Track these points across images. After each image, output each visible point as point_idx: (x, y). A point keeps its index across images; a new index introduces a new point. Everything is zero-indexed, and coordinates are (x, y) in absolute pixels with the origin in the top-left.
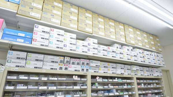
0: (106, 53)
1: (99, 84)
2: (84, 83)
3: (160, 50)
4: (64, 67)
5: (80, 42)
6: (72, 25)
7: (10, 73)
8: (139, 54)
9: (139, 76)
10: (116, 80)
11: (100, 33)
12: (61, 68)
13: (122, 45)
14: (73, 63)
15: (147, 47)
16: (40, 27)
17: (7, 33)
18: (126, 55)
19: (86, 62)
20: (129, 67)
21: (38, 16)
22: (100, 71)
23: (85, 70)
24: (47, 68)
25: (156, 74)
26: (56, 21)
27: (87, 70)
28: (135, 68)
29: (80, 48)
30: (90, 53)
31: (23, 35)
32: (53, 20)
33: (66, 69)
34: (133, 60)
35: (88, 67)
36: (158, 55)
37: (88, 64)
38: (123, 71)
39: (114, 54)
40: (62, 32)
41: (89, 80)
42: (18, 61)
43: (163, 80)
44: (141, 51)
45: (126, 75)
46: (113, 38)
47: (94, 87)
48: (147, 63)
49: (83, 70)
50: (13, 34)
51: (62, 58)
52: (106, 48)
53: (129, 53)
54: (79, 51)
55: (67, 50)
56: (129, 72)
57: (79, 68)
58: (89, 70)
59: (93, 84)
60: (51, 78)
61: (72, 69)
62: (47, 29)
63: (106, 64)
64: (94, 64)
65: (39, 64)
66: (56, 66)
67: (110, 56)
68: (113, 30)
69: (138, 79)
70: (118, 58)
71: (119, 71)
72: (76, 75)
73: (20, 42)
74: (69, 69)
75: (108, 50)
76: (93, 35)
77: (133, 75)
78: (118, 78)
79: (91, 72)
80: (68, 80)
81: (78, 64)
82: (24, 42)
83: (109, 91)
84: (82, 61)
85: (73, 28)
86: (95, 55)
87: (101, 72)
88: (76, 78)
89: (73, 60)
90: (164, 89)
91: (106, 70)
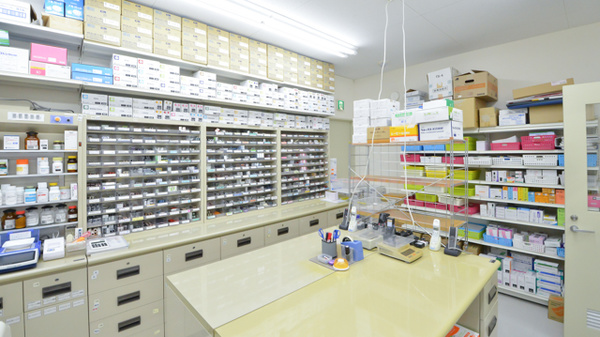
0: (229, 95)
1: (220, 138)
2: (196, 137)
3: (331, 88)
4: (164, 115)
5: (187, 79)
6: (171, 52)
7: (90, 122)
8: (289, 96)
9: (287, 128)
10: (248, 134)
11: (221, 63)
12: (159, 117)
13: (261, 82)
14: (178, 110)
15: (308, 84)
16: (122, 58)
17: (77, 70)
18: (265, 97)
19: (198, 107)
20: (270, 115)
21: (115, 39)
22: (220, 121)
23: (197, 120)
24: (139, 116)
25: (317, 126)
26: (144, 47)
27: (200, 119)
28: (279, 117)
29: (186, 88)
30: (203, 96)
31: (100, 72)
32: (141, 45)
33: (167, 117)
34: (275, 106)
35: (200, 115)
36: (325, 96)
37: (200, 111)
38: (258, 122)
39: (244, 97)
40: (156, 64)
41: (203, 133)
42: (97, 106)
43: (328, 135)
44: (293, 91)
45: (264, 126)
46: (243, 71)
47: (211, 142)
48: (301, 110)
49: (193, 119)
50: (84, 71)
51: (160, 103)
52: (229, 87)
53: (270, 94)
54: (185, 93)
55: (166, 91)
56: (270, 122)
57: (187, 116)
58: (204, 120)
59: (208, 138)
60: (146, 130)
61: (176, 118)
62: (133, 61)
63: (232, 111)
64: (210, 110)
65: (127, 111)
66: (152, 113)
67: (236, 100)
68: (244, 56)
69: (283, 132)
70: (250, 102)
71: (252, 121)
72: (183, 126)
73: (97, 83)
74: (172, 118)
75: (234, 91)
76: (209, 66)
77: (275, 127)
78: (252, 131)
79: (206, 123)
80: (172, 132)
81: (186, 110)
82: (103, 82)
83: (236, 147)
84: (191, 106)
85: (173, 56)
86: (211, 99)
87: (223, 122)
88: (183, 130)
89: (176, 105)
90: (328, 147)
91: (231, 119)
